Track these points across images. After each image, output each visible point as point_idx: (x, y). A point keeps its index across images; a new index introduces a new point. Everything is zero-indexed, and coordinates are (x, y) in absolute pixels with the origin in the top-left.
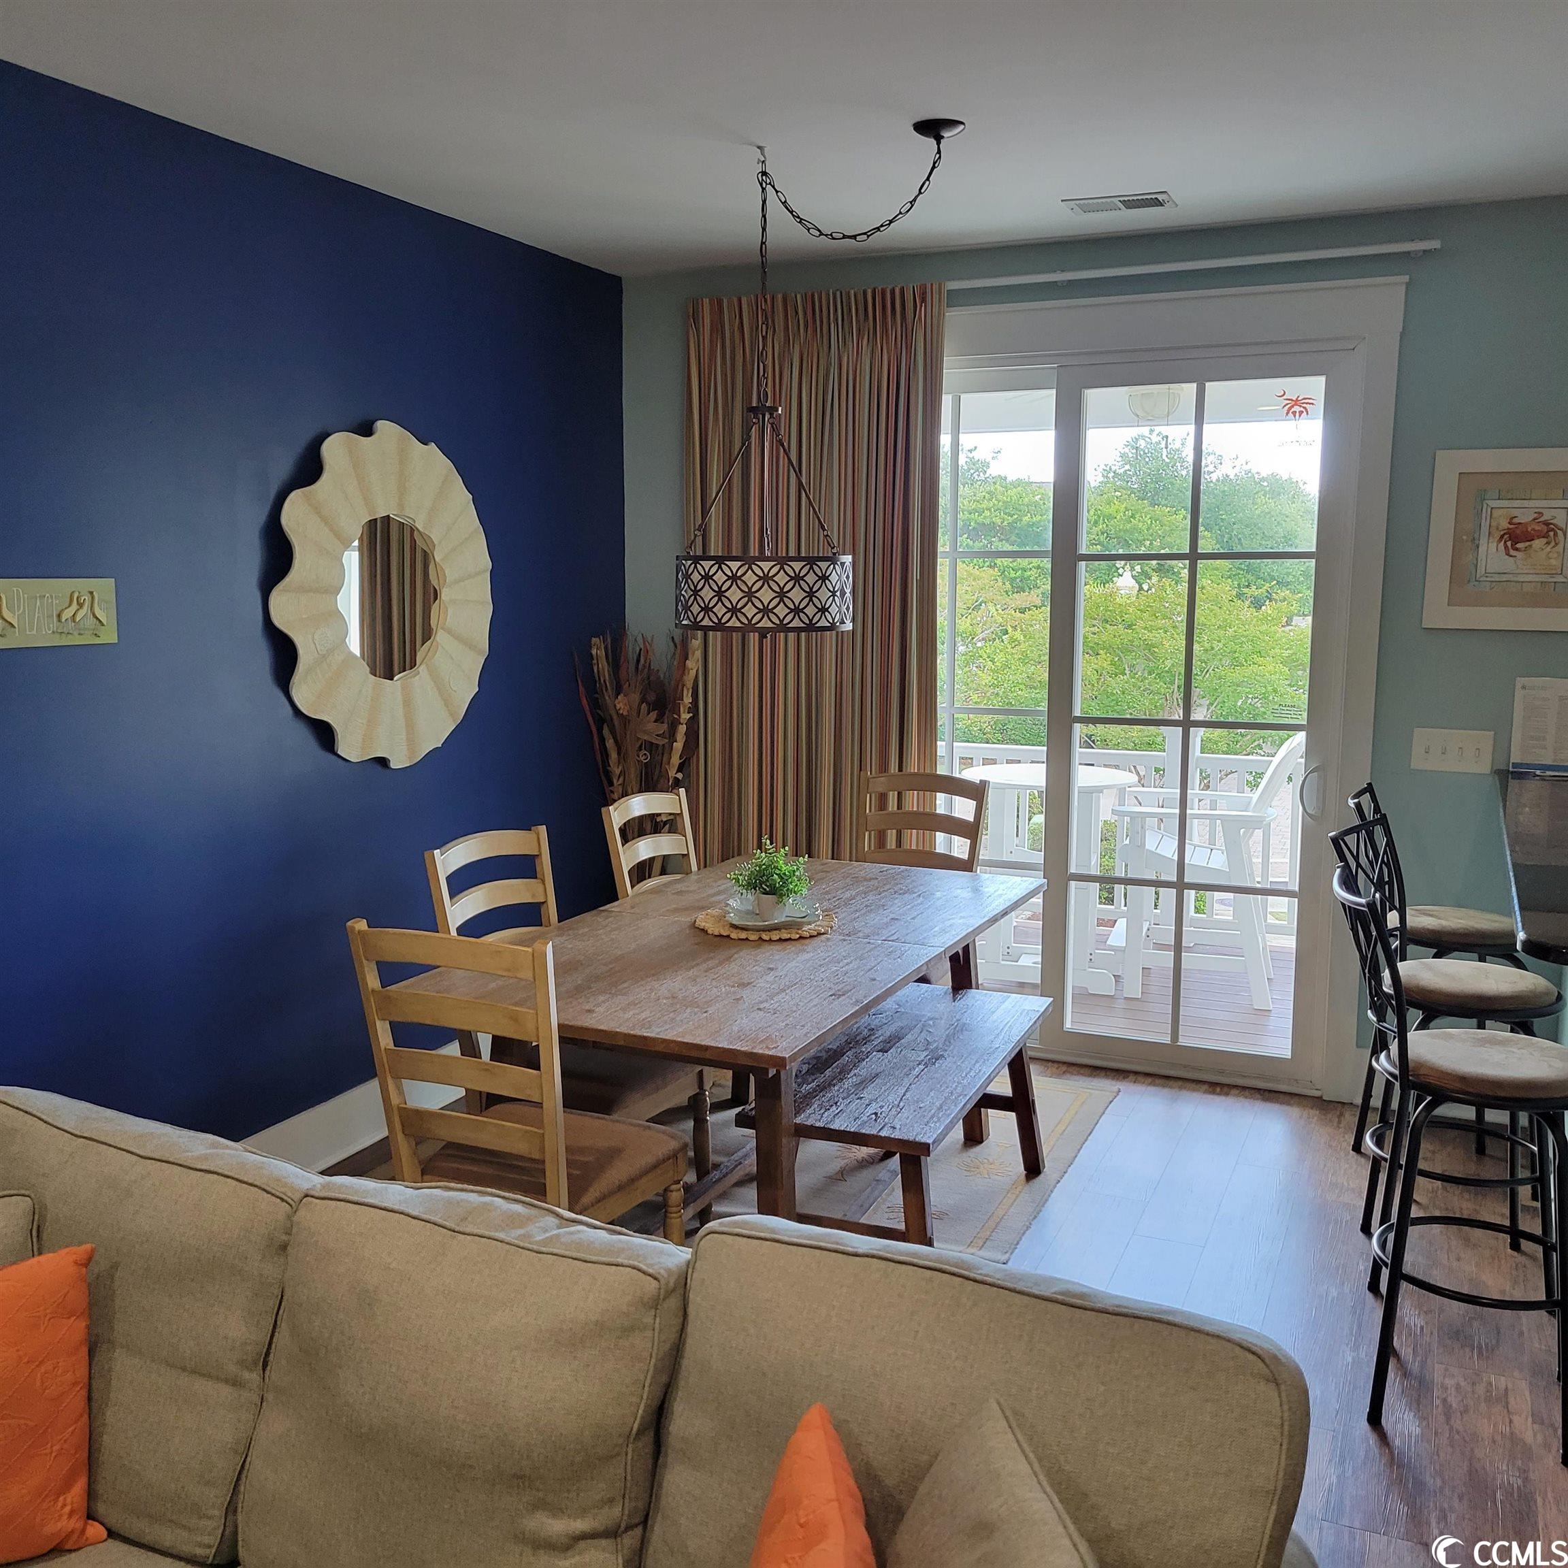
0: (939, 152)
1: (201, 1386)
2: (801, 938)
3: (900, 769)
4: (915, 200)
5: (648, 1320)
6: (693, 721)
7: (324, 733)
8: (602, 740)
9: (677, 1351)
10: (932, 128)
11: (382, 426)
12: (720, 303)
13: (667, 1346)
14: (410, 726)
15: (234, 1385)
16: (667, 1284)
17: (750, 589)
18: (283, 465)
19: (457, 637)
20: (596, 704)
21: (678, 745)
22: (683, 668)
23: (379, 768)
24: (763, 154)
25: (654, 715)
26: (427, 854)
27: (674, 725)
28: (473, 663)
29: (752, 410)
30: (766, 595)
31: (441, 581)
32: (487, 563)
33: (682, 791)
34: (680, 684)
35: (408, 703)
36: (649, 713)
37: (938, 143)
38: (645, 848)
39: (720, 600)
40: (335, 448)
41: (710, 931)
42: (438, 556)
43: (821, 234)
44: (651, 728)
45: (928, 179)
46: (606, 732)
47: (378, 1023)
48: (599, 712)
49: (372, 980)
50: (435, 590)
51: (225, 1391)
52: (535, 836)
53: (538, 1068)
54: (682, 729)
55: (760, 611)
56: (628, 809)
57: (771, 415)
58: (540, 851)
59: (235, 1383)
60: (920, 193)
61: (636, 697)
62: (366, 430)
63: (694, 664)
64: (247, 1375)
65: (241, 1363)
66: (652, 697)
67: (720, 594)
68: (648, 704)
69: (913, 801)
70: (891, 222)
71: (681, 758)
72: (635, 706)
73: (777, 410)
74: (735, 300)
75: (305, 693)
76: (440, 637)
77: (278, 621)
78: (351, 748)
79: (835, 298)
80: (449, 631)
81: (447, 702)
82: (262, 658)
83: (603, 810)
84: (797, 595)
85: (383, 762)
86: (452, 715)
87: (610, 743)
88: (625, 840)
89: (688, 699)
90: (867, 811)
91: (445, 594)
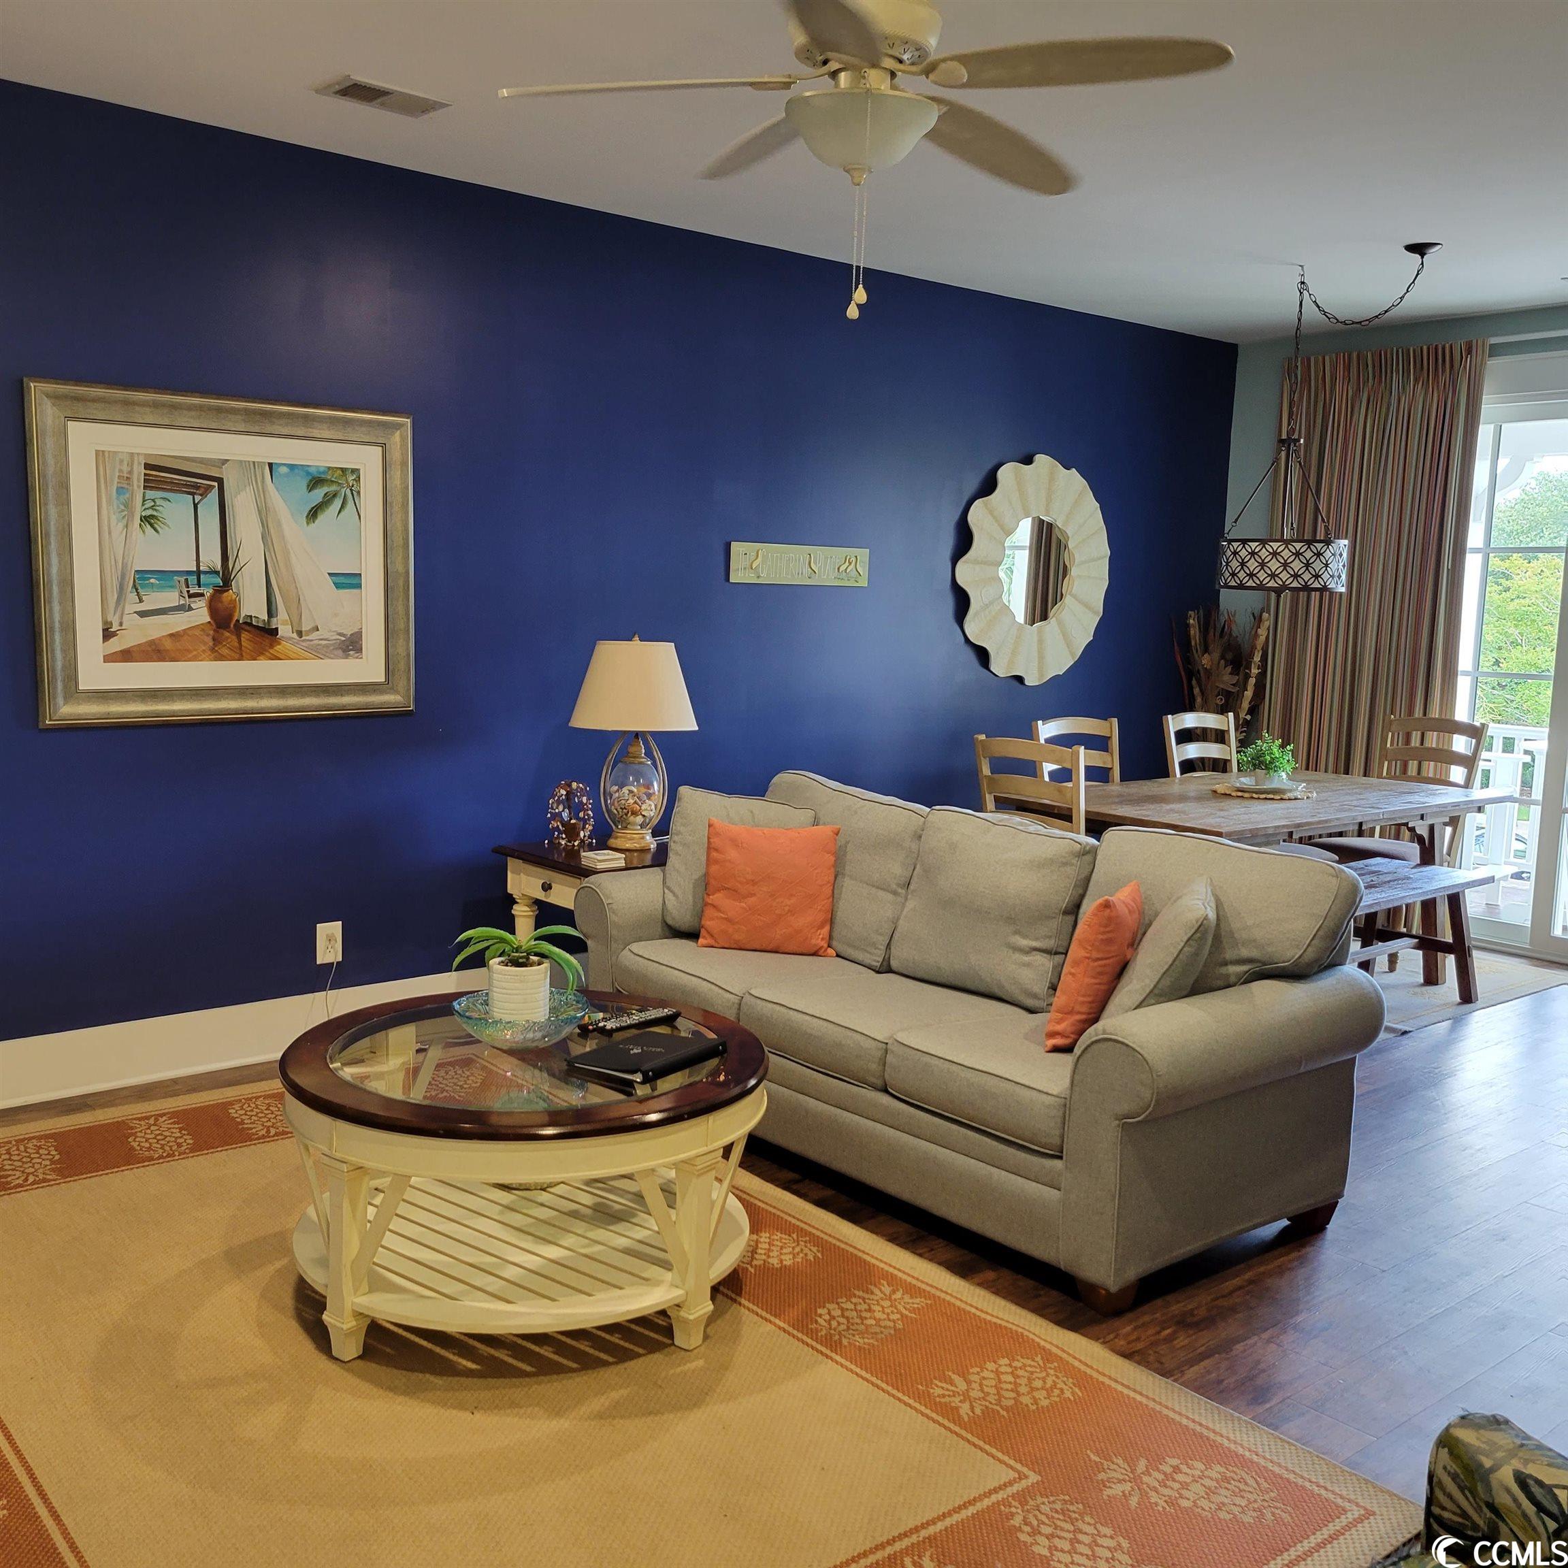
0: (1422, 264)
1: (881, 893)
2: (1282, 799)
3: (1425, 714)
4: (1403, 297)
5: (1074, 861)
6: (1262, 676)
7: (983, 655)
8: (1191, 688)
9: (1088, 879)
10: (1419, 249)
11: (1040, 458)
12: (1309, 360)
13: (1083, 876)
14: (1041, 657)
15: (894, 894)
16: (1085, 847)
17: (1263, 561)
18: (973, 482)
19: (1081, 602)
20: (1188, 660)
21: (1249, 694)
22: (1256, 636)
23: (1016, 684)
24: (1303, 270)
25: (1229, 669)
26: (1033, 723)
27: (1247, 676)
28: (1092, 621)
29: (1282, 441)
30: (1274, 565)
31: (1072, 563)
32: (1107, 552)
33: (1231, 715)
34: (1253, 648)
35: (1041, 641)
36: (1225, 667)
37: (1422, 257)
38: (1193, 751)
39: (1242, 568)
40: (1006, 474)
41: (1218, 792)
42: (1071, 545)
43: (1338, 321)
44: (1227, 679)
45: (1413, 282)
46: (1194, 682)
47: (987, 795)
48: (1189, 666)
49: (986, 770)
50: (1065, 567)
51: (890, 897)
52: (1108, 725)
53: (1072, 822)
54: (1252, 681)
55: (1269, 575)
56: (1183, 721)
57: (1295, 444)
58: (1112, 734)
59: (895, 893)
60: (1408, 291)
61: (1216, 655)
62: (1028, 460)
63: (1262, 632)
64: (900, 890)
65: (898, 885)
66: (1229, 656)
67: (1243, 564)
68: (1226, 661)
69: (1432, 740)
70: (1386, 312)
71: (1250, 703)
72: (1216, 662)
73: (1299, 441)
74: (1320, 358)
75: (973, 627)
76: (1068, 600)
77: (960, 581)
78: (1000, 667)
79: (1397, 354)
80: (1074, 597)
81: (1069, 644)
82: (948, 604)
83: (1164, 717)
84: (1297, 565)
85: (1019, 679)
86: (1072, 654)
87: (1197, 691)
88: (1179, 742)
89: (1257, 658)
90: (1388, 745)
91: (1074, 571)
